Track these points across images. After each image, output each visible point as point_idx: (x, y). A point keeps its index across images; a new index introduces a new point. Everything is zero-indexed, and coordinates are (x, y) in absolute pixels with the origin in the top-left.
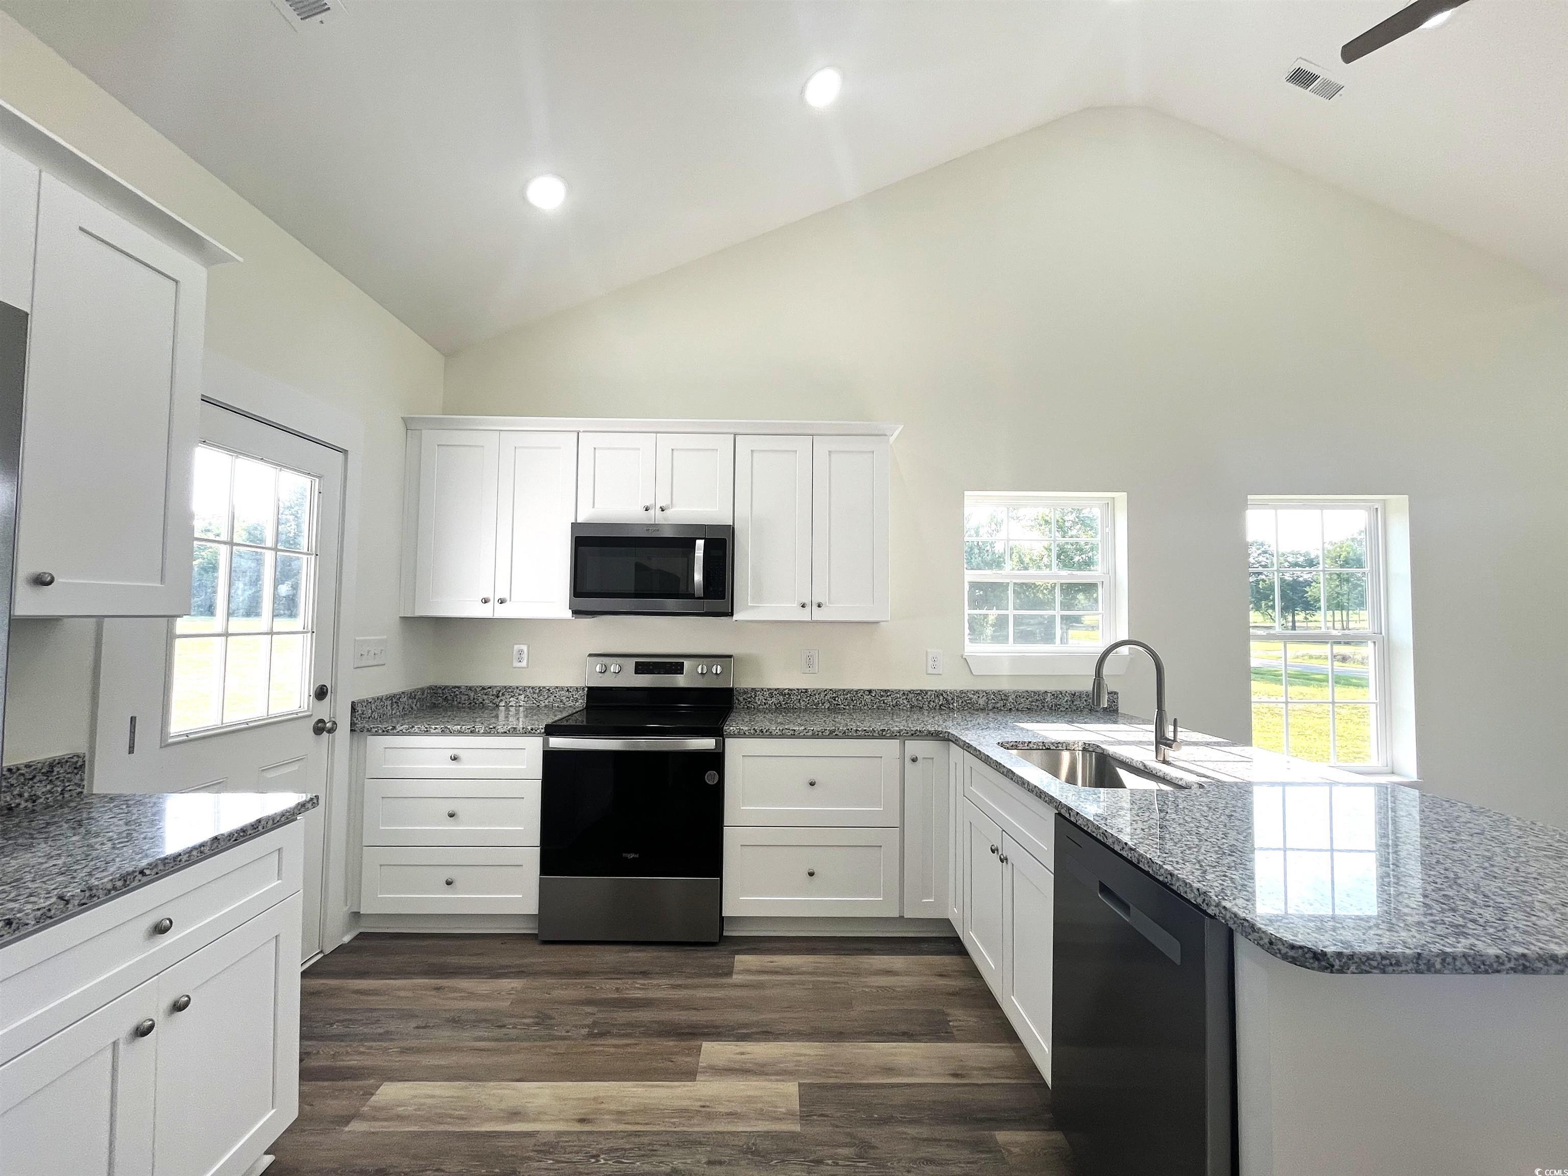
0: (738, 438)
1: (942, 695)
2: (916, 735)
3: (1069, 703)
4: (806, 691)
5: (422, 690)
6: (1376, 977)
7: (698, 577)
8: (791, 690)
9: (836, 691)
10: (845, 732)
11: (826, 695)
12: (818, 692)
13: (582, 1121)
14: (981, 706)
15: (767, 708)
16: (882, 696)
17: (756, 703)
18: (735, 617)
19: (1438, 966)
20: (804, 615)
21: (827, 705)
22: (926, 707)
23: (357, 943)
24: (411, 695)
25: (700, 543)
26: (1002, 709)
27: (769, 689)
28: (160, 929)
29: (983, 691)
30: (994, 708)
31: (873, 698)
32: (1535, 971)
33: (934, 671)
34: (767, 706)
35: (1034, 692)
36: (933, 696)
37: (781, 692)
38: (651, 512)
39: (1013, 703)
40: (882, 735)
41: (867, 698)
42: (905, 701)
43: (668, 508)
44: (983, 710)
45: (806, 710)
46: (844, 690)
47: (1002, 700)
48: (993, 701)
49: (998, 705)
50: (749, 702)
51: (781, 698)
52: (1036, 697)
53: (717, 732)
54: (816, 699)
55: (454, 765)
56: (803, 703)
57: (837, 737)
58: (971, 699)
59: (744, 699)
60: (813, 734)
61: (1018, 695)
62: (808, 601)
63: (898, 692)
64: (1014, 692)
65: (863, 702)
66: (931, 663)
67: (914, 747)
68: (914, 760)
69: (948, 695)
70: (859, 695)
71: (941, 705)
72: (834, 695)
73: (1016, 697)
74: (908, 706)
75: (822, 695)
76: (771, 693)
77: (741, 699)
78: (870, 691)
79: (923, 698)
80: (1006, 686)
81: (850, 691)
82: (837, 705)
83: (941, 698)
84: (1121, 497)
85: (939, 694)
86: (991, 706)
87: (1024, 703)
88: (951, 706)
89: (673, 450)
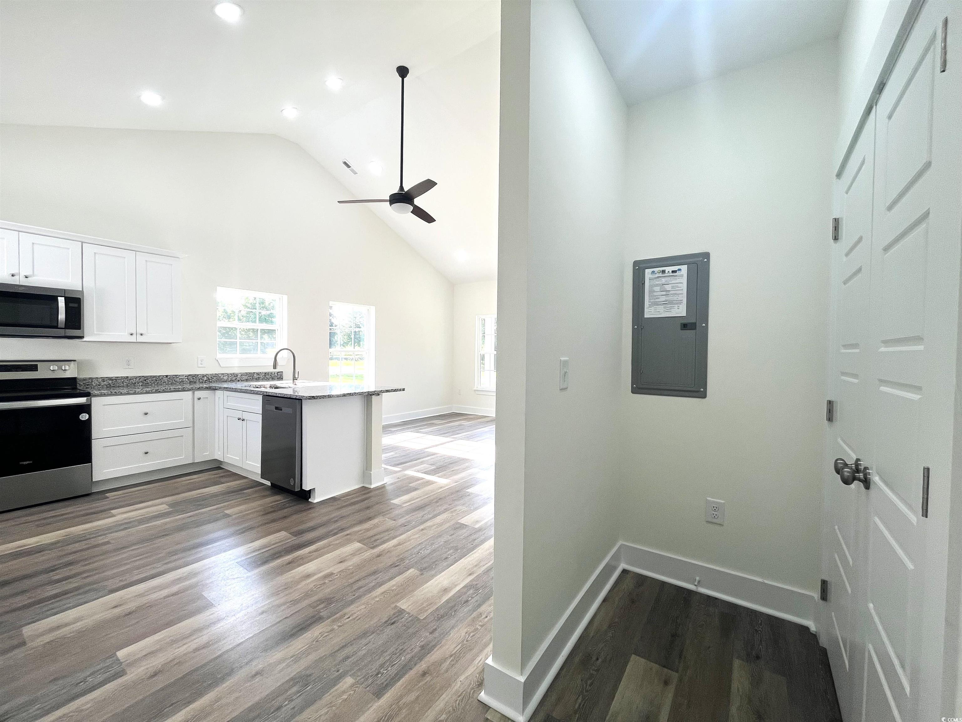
0: (84, 245)
1: (206, 376)
2: (199, 389)
3: (264, 376)
4: (127, 377)
7: (61, 316)
8: (118, 377)
9: (147, 377)
10: (164, 390)
11: (140, 379)
12: (136, 378)
15: (100, 387)
16: (174, 378)
17: (93, 385)
18: (85, 339)
20: (133, 339)
21: (141, 384)
22: (197, 381)
25: (62, 300)
27: (101, 378)
29: (226, 374)
30: (231, 380)
31: (168, 379)
33: (201, 366)
34: (101, 386)
36: (201, 377)
37: (110, 379)
38: (16, 277)
39: (240, 378)
40: (183, 390)
41: (166, 379)
42: (186, 380)
43: (31, 276)
44: (226, 381)
46: (151, 376)
47: (235, 376)
48: (231, 377)
49: (233, 379)
50: (88, 385)
51: (110, 382)
52: (250, 375)
53: (86, 395)
54: (134, 381)
56: (125, 384)
57: (161, 392)
58: (220, 377)
59: (84, 383)
60: (146, 392)
62: (134, 332)
63: (183, 375)
64: (240, 373)
65: (163, 381)
66: (200, 362)
67: (198, 394)
68: (199, 399)
69: (209, 376)
70: (160, 378)
71: (206, 380)
72: (145, 379)
73: (241, 375)
74: (188, 382)
75: (138, 379)
76: (104, 380)
77: (82, 384)
78: (167, 376)
79: (196, 378)
80: (236, 371)
81: (154, 377)
82: (147, 383)
84: (285, 297)
85: (204, 376)
86: (229, 380)
87: (245, 377)
88: (211, 381)
89: (33, 243)
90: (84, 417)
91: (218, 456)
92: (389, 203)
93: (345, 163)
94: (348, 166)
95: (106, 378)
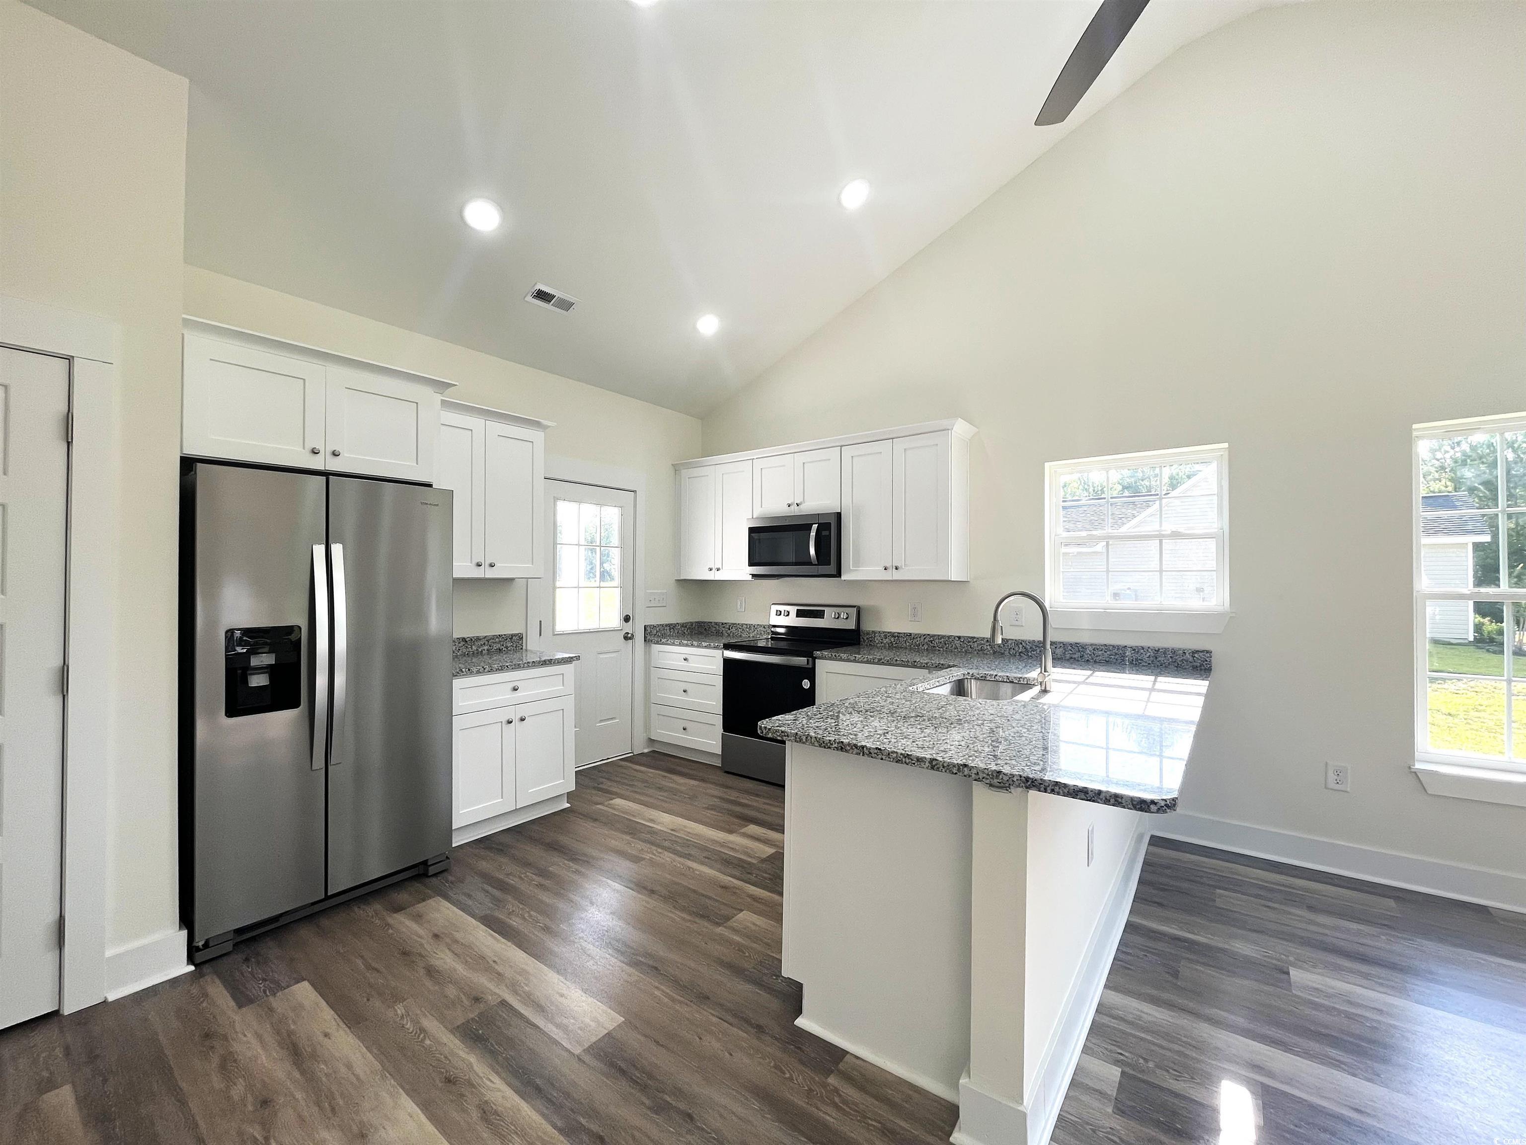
0: (843, 449)
1: (1022, 644)
3: (1151, 659)
4: (911, 634)
5: (692, 623)
7: (812, 551)
8: (900, 633)
9: (934, 636)
10: (888, 661)
11: (925, 638)
12: (921, 636)
13: (672, 830)
14: (1059, 656)
15: (883, 646)
16: (969, 642)
17: (876, 641)
18: (843, 578)
20: (887, 576)
21: (926, 647)
22: (1007, 653)
23: (651, 754)
24: (683, 625)
25: (815, 526)
26: (1080, 659)
27: (884, 632)
28: (515, 689)
29: (1060, 643)
30: (1071, 658)
31: (961, 643)
33: (1017, 623)
34: (883, 644)
35: (1113, 646)
36: (1013, 644)
37: (893, 635)
38: (792, 507)
39: (1090, 655)
41: (957, 642)
42: (988, 647)
43: (801, 504)
45: (911, 649)
46: (939, 635)
47: (1079, 651)
48: (1070, 652)
49: (1076, 656)
50: (871, 641)
51: (892, 639)
54: (917, 641)
55: (685, 663)
59: (867, 638)
60: (868, 660)
61: (1096, 648)
62: (888, 565)
64: (1092, 645)
65: (954, 646)
69: (1026, 644)
71: (1021, 652)
72: (931, 639)
73: (1094, 650)
74: (991, 652)
75: (922, 638)
76: (886, 635)
78: (959, 637)
80: (1085, 638)
81: (943, 637)
83: (1021, 646)
84: (1220, 447)
86: (1068, 656)
88: (1030, 654)
89: (804, 463)
95: (888, 633)
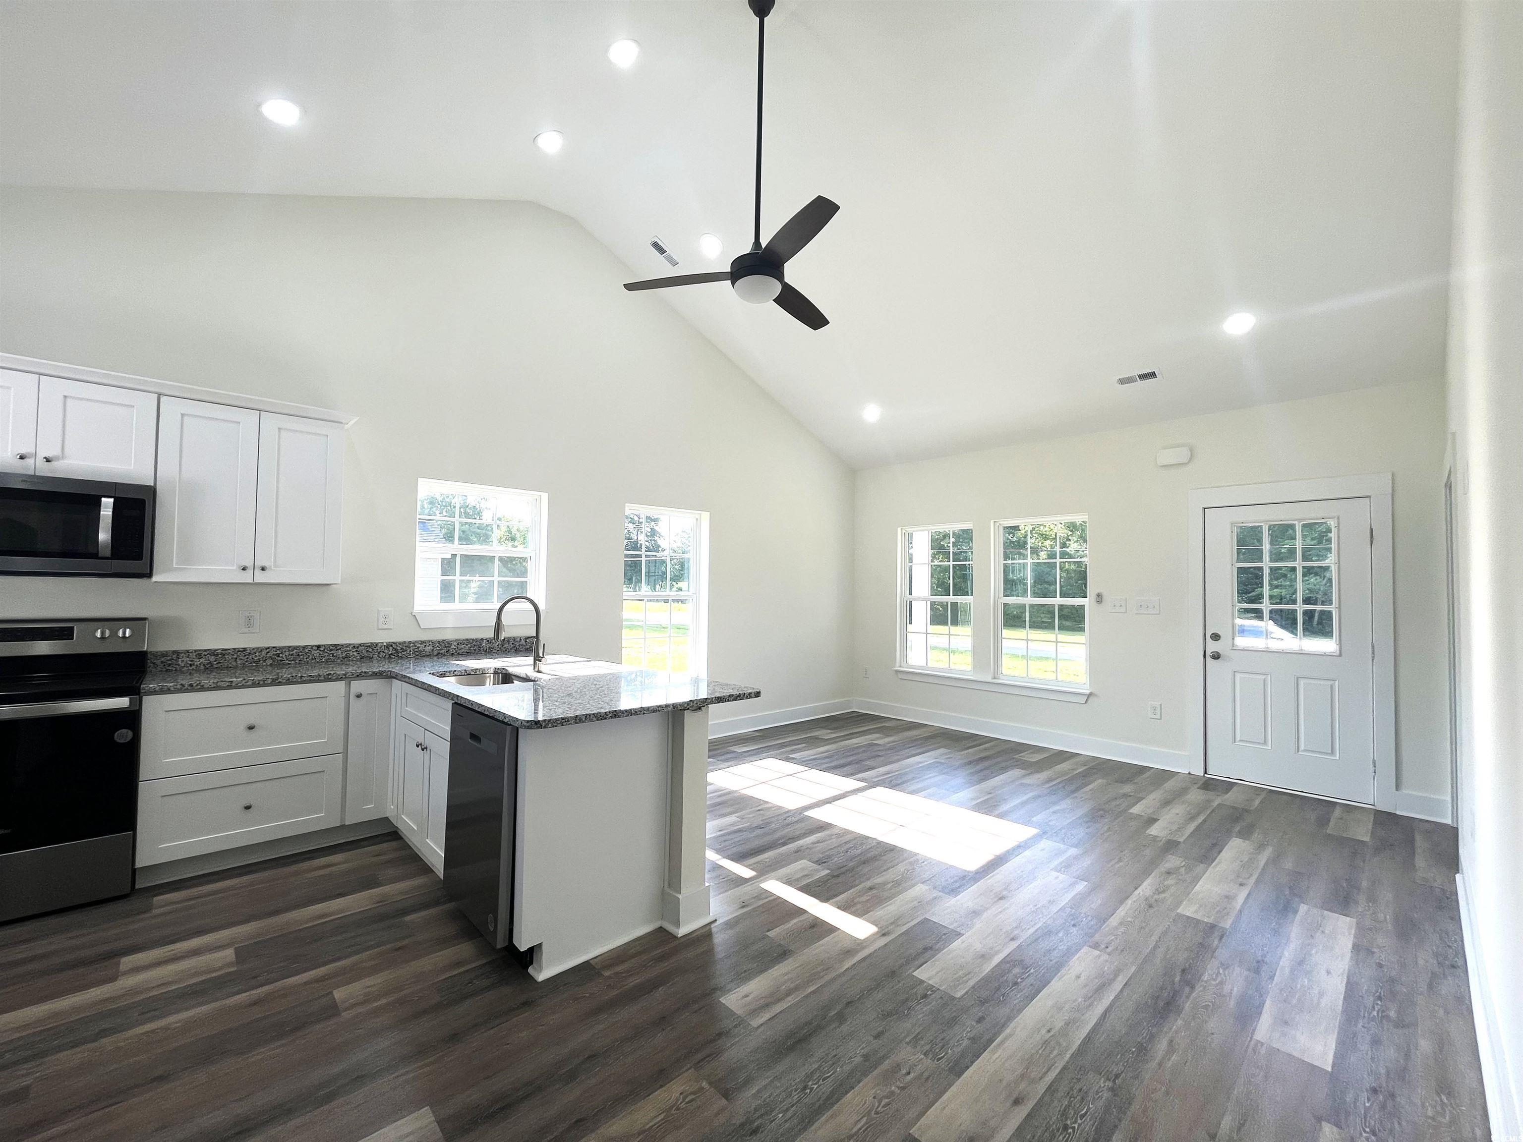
0: (163, 399)
1: (392, 646)
2: (360, 676)
3: (500, 646)
4: (245, 649)
6: (559, 728)
7: (104, 536)
8: (225, 650)
9: (280, 648)
10: (289, 679)
11: (268, 652)
12: (260, 650)
14: (428, 653)
15: (193, 669)
16: (331, 650)
17: (179, 665)
18: (155, 578)
19: (584, 719)
20: (247, 578)
21: (269, 662)
25: (107, 503)
26: (446, 654)
27: (196, 651)
29: (429, 641)
30: (439, 653)
31: (321, 653)
32: (619, 717)
33: (385, 626)
34: (194, 667)
35: (473, 640)
36: (383, 648)
37: (213, 652)
38: (30, 462)
39: (455, 649)
40: (328, 679)
41: (316, 653)
42: (355, 653)
44: (428, 656)
45: (244, 666)
46: (289, 647)
47: (446, 647)
48: (438, 648)
49: (442, 651)
50: (169, 665)
51: (212, 658)
52: (474, 643)
53: (134, 691)
54: (256, 656)
56: (239, 662)
57: (280, 684)
58: (418, 648)
59: (162, 662)
60: (253, 684)
61: (459, 642)
62: (249, 563)
63: (348, 645)
64: (456, 641)
65: (311, 657)
66: (382, 620)
67: (358, 686)
68: (359, 696)
69: (397, 646)
70: (306, 650)
71: (391, 654)
72: (278, 652)
73: (458, 644)
74: (358, 657)
75: (264, 652)
76: (200, 655)
77: (158, 662)
78: (318, 647)
79: (373, 650)
80: (449, 636)
81: (295, 648)
82: (281, 661)
83: (391, 648)
84: (545, 496)
85: (389, 645)
86: (435, 653)
87: (465, 648)
88: (400, 655)
89: (65, 397)
90: (123, 735)
91: (390, 811)
92: (730, 281)
93: (656, 245)
94: (662, 251)
95: (205, 651)
